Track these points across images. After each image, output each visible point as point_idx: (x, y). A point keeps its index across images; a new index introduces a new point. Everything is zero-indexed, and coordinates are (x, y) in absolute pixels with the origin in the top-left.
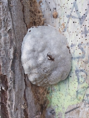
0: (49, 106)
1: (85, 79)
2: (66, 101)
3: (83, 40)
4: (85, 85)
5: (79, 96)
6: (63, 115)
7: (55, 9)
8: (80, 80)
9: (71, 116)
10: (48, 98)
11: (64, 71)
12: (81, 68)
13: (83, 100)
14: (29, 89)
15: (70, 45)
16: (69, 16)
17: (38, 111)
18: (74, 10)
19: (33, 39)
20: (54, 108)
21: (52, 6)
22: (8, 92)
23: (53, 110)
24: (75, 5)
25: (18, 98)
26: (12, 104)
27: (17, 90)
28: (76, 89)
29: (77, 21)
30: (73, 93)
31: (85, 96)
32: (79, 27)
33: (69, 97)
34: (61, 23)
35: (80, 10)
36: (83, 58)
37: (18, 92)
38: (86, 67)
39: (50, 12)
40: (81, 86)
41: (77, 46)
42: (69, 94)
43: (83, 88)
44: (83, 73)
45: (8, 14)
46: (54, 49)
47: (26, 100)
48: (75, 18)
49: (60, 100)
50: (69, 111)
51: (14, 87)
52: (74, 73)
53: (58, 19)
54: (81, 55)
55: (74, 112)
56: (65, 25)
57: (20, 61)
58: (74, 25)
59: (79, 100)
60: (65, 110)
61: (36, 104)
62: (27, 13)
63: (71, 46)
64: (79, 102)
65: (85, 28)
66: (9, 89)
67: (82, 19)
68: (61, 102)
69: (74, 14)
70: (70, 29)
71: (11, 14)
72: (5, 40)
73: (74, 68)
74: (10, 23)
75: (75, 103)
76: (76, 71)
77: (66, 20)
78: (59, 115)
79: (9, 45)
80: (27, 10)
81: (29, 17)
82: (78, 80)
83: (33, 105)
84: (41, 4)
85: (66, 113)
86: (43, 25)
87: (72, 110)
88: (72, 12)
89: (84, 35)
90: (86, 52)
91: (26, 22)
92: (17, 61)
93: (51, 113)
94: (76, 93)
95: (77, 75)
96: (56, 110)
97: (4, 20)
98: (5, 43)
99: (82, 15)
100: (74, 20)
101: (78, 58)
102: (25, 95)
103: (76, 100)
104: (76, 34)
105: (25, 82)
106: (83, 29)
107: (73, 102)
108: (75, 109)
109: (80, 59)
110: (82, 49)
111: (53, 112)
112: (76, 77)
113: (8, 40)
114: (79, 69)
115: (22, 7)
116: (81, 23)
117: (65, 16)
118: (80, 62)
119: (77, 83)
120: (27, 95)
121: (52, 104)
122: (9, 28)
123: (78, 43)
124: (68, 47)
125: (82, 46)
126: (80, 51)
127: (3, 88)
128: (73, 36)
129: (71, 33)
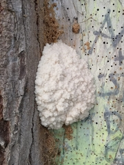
1: (119, 126)
3: (117, 69)
4: (118, 134)
5: (110, 153)
7: (77, 19)
8: (112, 127)
12: (113, 110)
13: (116, 160)
16: (98, 34)
18: (106, 25)
21: (72, 14)
24: (107, 19)
28: (105, 143)
29: (109, 41)
31: (119, 154)
32: (112, 51)
34: (85, 41)
35: (114, 27)
36: (116, 94)
38: (119, 108)
39: (69, 23)
40: (112, 137)
41: (107, 77)
42: (93, 152)
43: (116, 139)
44: (115, 117)
48: (106, 36)
52: (103, 118)
53: (80, 35)
54: (112, 90)
56: (91, 45)
58: (105, 47)
59: (109, 160)
63: (99, 77)
65: (120, 52)
67: (116, 40)
69: (105, 31)
70: (97, 51)
71: (25, 28)
74: (23, 42)
76: (106, 114)
77: (93, 38)
79: (18, 74)
82: (109, 127)
84: (55, 9)
88: (102, 28)
89: (118, 62)
90: (121, 86)
94: (104, 151)
95: (106, 120)
97: (15, 38)
99: (116, 33)
100: (104, 39)
101: (109, 94)
103: (105, 162)
104: (107, 59)
106: (117, 53)
109: (112, 96)
110: (115, 82)
112: (105, 124)
114: (109, 110)
115: (36, 17)
116: (115, 46)
117: (92, 32)
118: (111, 101)
119: (106, 133)
122: (21, 50)
123: (109, 73)
125: (115, 77)
126: (112, 84)
127: (2, 144)
128: (103, 62)
129: (100, 58)
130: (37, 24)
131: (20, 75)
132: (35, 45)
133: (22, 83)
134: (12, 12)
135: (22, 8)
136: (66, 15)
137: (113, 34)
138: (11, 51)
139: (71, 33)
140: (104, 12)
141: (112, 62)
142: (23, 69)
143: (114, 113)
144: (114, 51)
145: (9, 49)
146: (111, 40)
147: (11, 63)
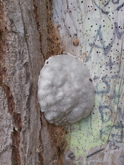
0: (67, 148)
1: (110, 117)
2: (88, 142)
3: (108, 72)
4: (110, 123)
5: (103, 136)
6: (85, 159)
7: (76, 35)
8: (105, 117)
9: (93, 161)
10: (67, 139)
11: (86, 108)
12: (106, 105)
13: (108, 141)
14: (45, 128)
15: (92, 77)
16: (93, 45)
17: (55, 155)
18: (98, 38)
19: (51, 72)
20: (73, 151)
21: (73, 31)
22: (21, 133)
23: (72, 154)
24: (99, 33)
25: (33, 140)
26: (25, 147)
27: (32, 131)
28: (100, 128)
29: (101, 51)
30: (96, 132)
31: (111, 137)
32: (103, 58)
33: (91, 138)
34: (83, 52)
35: (104, 39)
36: (108, 92)
37: (33, 133)
38: (111, 103)
39: (70, 39)
40: (105, 125)
41: (100, 79)
43: (108, 126)
44: (107, 110)
45: (24, 45)
46: (75, 83)
47: (41, 141)
48: (99, 47)
49: (80, 141)
50: (92, 155)
51: (29, 128)
52: (98, 110)
53: (79, 47)
54: (105, 90)
55: (98, 155)
56: (87, 55)
57: (37, 97)
58: (98, 55)
59: (103, 141)
60: (87, 154)
61: (52, 146)
62: (45, 42)
63: (94, 79)
64: (103, 143)
65: (110, 60)
66: (23, 129)
67: (107, 49)
68: (81, 143)
69: (98, 43)
70: (92, 59)
71: (28, 45)
72: (20, 74)
73: (97, 104)
74: (27, 56)
75: (98, 144)
76: (100, 107)
77: (89, 48)
78: (79, 159)
79: (24, 79)
80: (44, 38)
81: (46, 47)
82: (102, 117)
83: (50, 148)
84: (59, 29)
85: (88, 157)
86: (62, 53)
87: (96, 153)
88: (95, 40)
89: (108, 67)
90: (111, 86)
91: (44, 52)
92: (33, 97)
93: (69, 157)
94: (99, 133)
95: (101, 112)
96: (76, 154)
97: (20, 53)
98: (20, 78)
99: (106, 44)
100: (97, 50)
101: (102, 92)
102: (40, 136)
103: (100, 141)
104: (100, 65)
105: (41, 120)
106: (107, 60)
107: (96, 144)
108: (98, 151)
109: (104, 94)
110: (106, 83)
111: (72, 156)
112: (99, 114)
113: (24, 74)
114: (103, 105)
115: (39, 36)
116: (106, 54)
117: (88, 44)
118: (104, 97)
119: (101, 121)
120: (42, 136)
121: (71, 146)
122: (25, 61)
123: (102, 76)
124: (91, 80)
125: (106, 79)
126: (104, 85)
127: (16, 129)
128: (96, 67)
129: (94, 64)
130: (41, 40)
131: (27, 80)
132: (39, 57)
133: (27, 87)
134: (15, 33)
135: (24, 29)
136: (68, 32)
137: (104, 45)
138: (18, 62)
139: (73, 46)
140: (97, 28)
141: (104, 68)
142: (28, 76)
143: (106, 107)
144: (106, 58)
145: (15, 61)
146: (102, 50)
147: (18, 72)
